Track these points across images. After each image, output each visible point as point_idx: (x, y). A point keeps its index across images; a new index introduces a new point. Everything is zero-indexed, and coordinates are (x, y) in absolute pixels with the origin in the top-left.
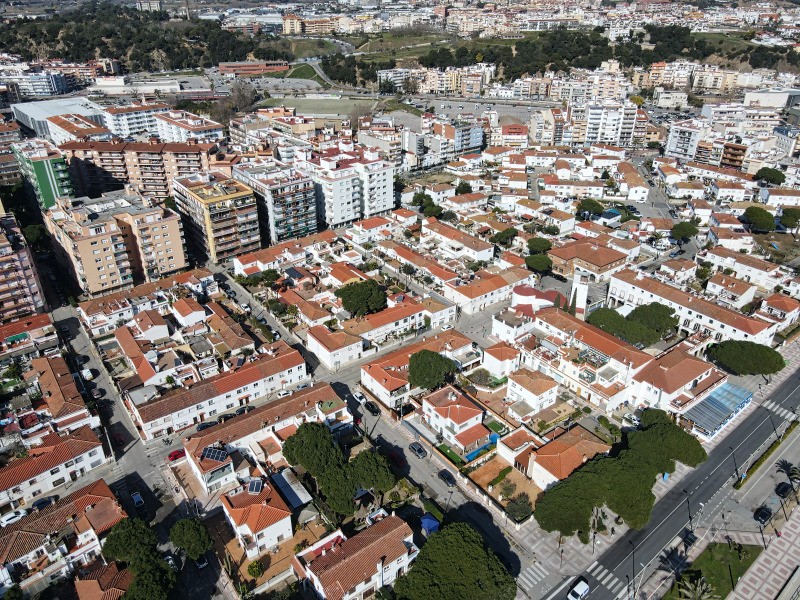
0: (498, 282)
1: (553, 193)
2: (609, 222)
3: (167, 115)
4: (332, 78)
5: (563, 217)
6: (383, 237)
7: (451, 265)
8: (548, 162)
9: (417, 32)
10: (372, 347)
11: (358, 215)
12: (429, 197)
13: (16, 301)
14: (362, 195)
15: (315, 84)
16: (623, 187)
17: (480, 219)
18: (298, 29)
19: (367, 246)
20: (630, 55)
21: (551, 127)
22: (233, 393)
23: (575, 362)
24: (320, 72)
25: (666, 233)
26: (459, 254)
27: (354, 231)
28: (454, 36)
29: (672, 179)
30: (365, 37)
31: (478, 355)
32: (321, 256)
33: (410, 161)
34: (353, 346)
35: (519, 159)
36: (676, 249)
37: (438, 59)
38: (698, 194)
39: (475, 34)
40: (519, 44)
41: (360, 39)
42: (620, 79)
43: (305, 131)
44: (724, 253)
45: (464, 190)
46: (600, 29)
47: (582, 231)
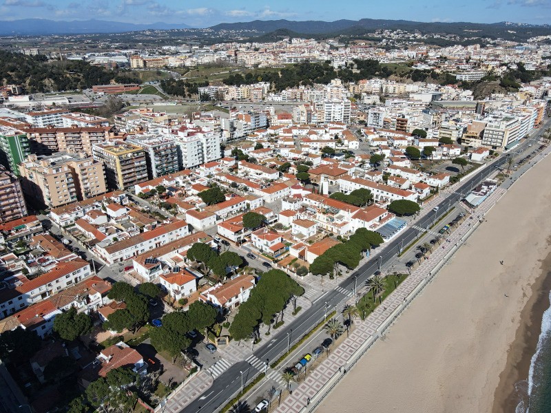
0: (283, 186)
1: (308, 146)
2: (339, 158)
3: (71, 115)
4: (168, 94)
5: (315, 156)
6: (217, 172)
7: (257, 181)
8: (304, 132)
9: (219, 65)
10: (220, 219)
11: (201, 162)
12: (240, 151)
13: (12, 211)
14: (203, 151)
15: (158, 97)
16: (346, 142)
17: (269, 160)
18: (141, 64)
19: (209, 177)
20: (347, 76)
21: (305, 114)
22: (153, 240)
23: (324, 213)
24: (160, 90)
25: (367, 161)
26: (261, 176)
27: (200, 170)
28: (243, 67)
29: (371, 137)
30: (188, 69)
31: (276, 216)
32: (184, 182)
33: (226, 135)
34: (212, 217)
35: (289, 131)
36: (373, 169)
37: (234, 80)
38: (384, 143)
39: (256, 66)
40: (282, 71)
41: (183, 70)
42: (342, 89)
43: (162, 120)
44: (396, 168)
45: (259, 147)
46: (329, 62)
47: (325, 163)
